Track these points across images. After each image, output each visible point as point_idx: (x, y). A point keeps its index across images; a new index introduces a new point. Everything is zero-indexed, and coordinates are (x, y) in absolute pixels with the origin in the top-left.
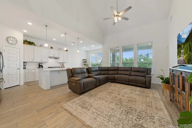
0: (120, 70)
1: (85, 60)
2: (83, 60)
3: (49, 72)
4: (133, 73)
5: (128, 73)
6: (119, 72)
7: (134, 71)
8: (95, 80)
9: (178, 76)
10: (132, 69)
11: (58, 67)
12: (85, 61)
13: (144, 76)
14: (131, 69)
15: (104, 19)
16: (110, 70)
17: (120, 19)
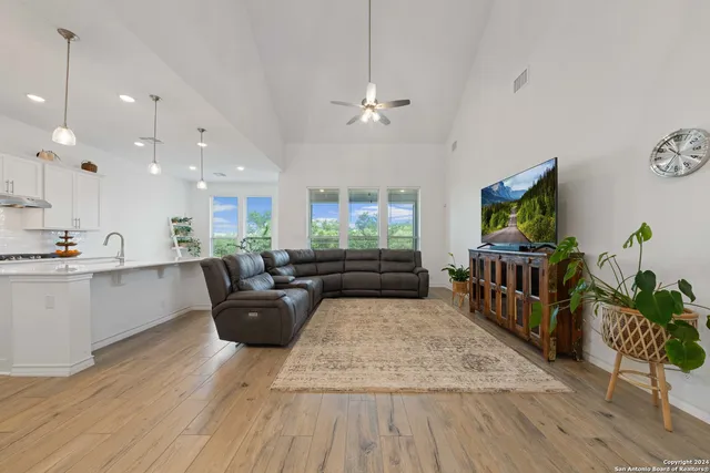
0: (350, 260)
1: (185, 220)
2: (173, 221)
3: (88, 283)
4: (385, 266)
5: (373, 265)
6: (349, 265)
7: (387, 260)
8: (305, 291)
9: (493, 263)
10: (383, 256)
11: (44, 256)
12: (182, 224)
13: (411, 272)
14: (380, 256)
15: (333, 102)
16: (321, 261)
17: (376, 117)
